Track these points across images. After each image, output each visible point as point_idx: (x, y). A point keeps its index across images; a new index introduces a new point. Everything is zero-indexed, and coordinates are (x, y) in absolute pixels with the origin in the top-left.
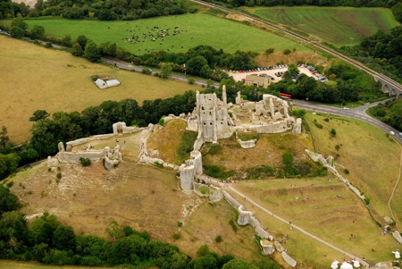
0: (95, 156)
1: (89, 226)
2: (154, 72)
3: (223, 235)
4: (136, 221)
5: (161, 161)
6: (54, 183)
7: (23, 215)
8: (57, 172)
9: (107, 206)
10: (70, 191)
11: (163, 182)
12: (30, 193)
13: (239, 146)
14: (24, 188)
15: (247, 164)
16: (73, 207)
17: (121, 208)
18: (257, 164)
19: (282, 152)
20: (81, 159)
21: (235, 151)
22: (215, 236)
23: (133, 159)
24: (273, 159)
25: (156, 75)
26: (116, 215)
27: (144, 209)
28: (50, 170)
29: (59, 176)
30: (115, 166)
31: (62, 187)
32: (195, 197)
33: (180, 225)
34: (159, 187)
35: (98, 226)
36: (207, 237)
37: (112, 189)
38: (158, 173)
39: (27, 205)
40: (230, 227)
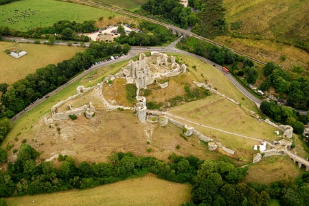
0: (78, 112)
1: (92, 157)
2: (42, 41)
3: (179, 144)
4: (120, 147)
5: (121, 107)
6: (57, 134)
7: (44, 160)
8: (56, 127)
9: (98, 141)
10: (70, 137)
11: (128, 119)
12: (43, 144)
13: (160, 88)
14: (36, 142)
15: (167, 97)
16: (76, 147)
17: (108, 141)
18: (173, 96)
19: (183, 86)
20: (70, 116)
21: (159, 91)
22: (175, 145)
23: (102, 109)
24: (180, 91)
25: (45, 44)
26: (106, 146)
27: (122, 139)
28: (50, 127)
29: (59, 130)
30: (93, 115)
31: (64, 136)
32: (149, 124)
33: (148, 143)
34: (126, 123)
35: (97, 156)
36: (170, 147)
37: (97, 130)
38: (122, 114)
39: (43, 152)
40: (182, 138)
